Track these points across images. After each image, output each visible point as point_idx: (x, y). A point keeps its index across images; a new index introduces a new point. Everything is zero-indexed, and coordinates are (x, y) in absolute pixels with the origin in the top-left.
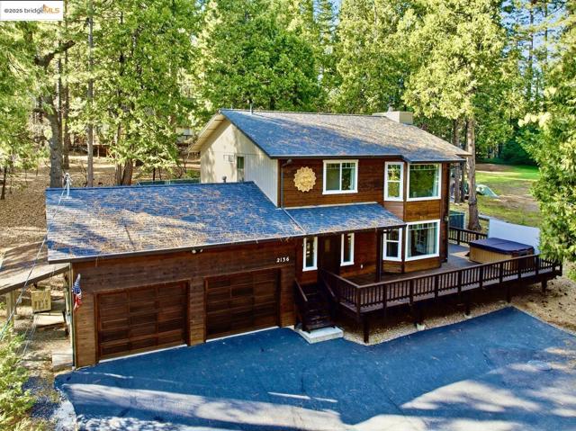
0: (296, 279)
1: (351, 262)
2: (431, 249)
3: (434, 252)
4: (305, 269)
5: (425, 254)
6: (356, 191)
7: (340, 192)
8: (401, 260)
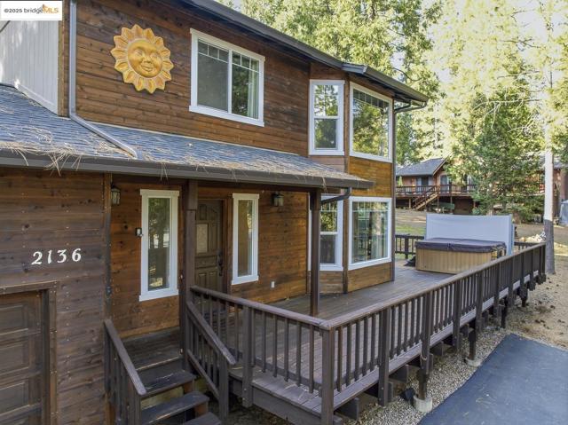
0: (109, 322)
1: (253, 276)
4: (146, 295)
6: (259, 122)
7: (229, 115)
8: (341, 269)
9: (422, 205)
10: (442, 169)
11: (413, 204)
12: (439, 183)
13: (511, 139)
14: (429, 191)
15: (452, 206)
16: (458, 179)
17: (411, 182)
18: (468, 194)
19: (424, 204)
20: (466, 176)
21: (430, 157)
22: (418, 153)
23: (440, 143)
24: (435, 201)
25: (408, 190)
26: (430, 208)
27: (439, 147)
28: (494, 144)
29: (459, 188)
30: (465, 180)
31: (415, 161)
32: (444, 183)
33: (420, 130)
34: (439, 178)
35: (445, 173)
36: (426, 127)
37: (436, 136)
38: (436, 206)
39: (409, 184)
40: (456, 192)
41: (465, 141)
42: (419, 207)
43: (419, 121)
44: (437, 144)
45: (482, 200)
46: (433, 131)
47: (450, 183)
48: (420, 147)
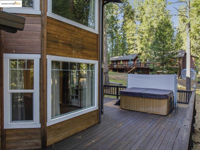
2: (87, 101)
3: (92, 105)
5: (80, 108)
8: (39, 126)
9: (129, 71)
10: (137, 57)
11: (126, 71)
12: (136, 63)
13: (166, 42)
14: (132, 66)
15: (141, 72)
16: (143, 61)
17: (125, 62)
18: (147, 67)
19: (130, 71)
20: (146, 60)
21: (133, 53)
22: (128, 52)
23: (136, 48)
24: (134, 70)
25: (124, 65)
26: (133, 72)
27: (136, 49)
28: (158, 44)
29: (143, 65)
30: (146, 61)
31: (127, 55)
32: (138, 63)
33: (129, 43)
34: (136, 61)
35: (138, 59)
36: (131, 42)
37: (135, 45)
38: (135, 72)
39: (125, 63)
40: (143, 66)
41: (146, 45)
42: (128, 72)
43: (129, 40)
44: (135, 48)
45: (154, 69)
46: (134, 43)
47: (140, 62)
48: (129, 49)
